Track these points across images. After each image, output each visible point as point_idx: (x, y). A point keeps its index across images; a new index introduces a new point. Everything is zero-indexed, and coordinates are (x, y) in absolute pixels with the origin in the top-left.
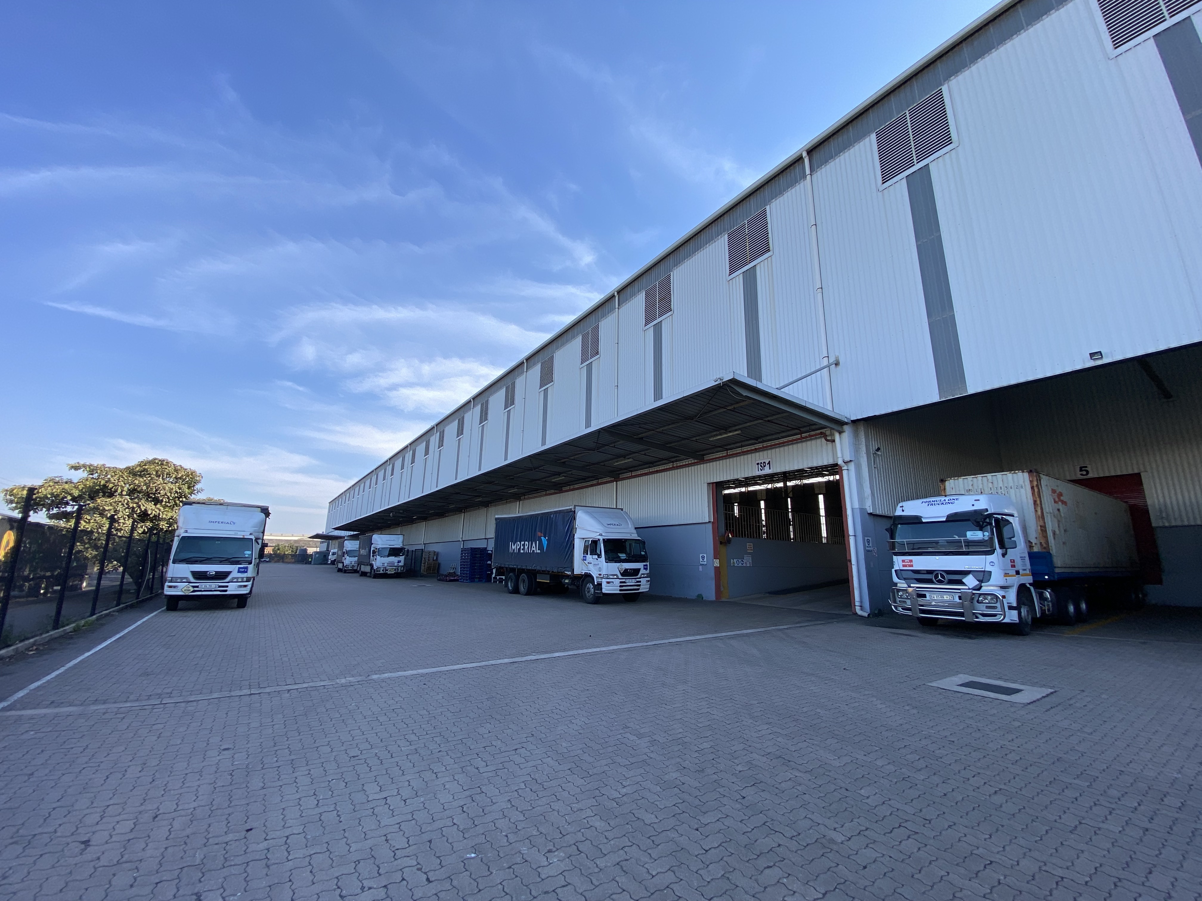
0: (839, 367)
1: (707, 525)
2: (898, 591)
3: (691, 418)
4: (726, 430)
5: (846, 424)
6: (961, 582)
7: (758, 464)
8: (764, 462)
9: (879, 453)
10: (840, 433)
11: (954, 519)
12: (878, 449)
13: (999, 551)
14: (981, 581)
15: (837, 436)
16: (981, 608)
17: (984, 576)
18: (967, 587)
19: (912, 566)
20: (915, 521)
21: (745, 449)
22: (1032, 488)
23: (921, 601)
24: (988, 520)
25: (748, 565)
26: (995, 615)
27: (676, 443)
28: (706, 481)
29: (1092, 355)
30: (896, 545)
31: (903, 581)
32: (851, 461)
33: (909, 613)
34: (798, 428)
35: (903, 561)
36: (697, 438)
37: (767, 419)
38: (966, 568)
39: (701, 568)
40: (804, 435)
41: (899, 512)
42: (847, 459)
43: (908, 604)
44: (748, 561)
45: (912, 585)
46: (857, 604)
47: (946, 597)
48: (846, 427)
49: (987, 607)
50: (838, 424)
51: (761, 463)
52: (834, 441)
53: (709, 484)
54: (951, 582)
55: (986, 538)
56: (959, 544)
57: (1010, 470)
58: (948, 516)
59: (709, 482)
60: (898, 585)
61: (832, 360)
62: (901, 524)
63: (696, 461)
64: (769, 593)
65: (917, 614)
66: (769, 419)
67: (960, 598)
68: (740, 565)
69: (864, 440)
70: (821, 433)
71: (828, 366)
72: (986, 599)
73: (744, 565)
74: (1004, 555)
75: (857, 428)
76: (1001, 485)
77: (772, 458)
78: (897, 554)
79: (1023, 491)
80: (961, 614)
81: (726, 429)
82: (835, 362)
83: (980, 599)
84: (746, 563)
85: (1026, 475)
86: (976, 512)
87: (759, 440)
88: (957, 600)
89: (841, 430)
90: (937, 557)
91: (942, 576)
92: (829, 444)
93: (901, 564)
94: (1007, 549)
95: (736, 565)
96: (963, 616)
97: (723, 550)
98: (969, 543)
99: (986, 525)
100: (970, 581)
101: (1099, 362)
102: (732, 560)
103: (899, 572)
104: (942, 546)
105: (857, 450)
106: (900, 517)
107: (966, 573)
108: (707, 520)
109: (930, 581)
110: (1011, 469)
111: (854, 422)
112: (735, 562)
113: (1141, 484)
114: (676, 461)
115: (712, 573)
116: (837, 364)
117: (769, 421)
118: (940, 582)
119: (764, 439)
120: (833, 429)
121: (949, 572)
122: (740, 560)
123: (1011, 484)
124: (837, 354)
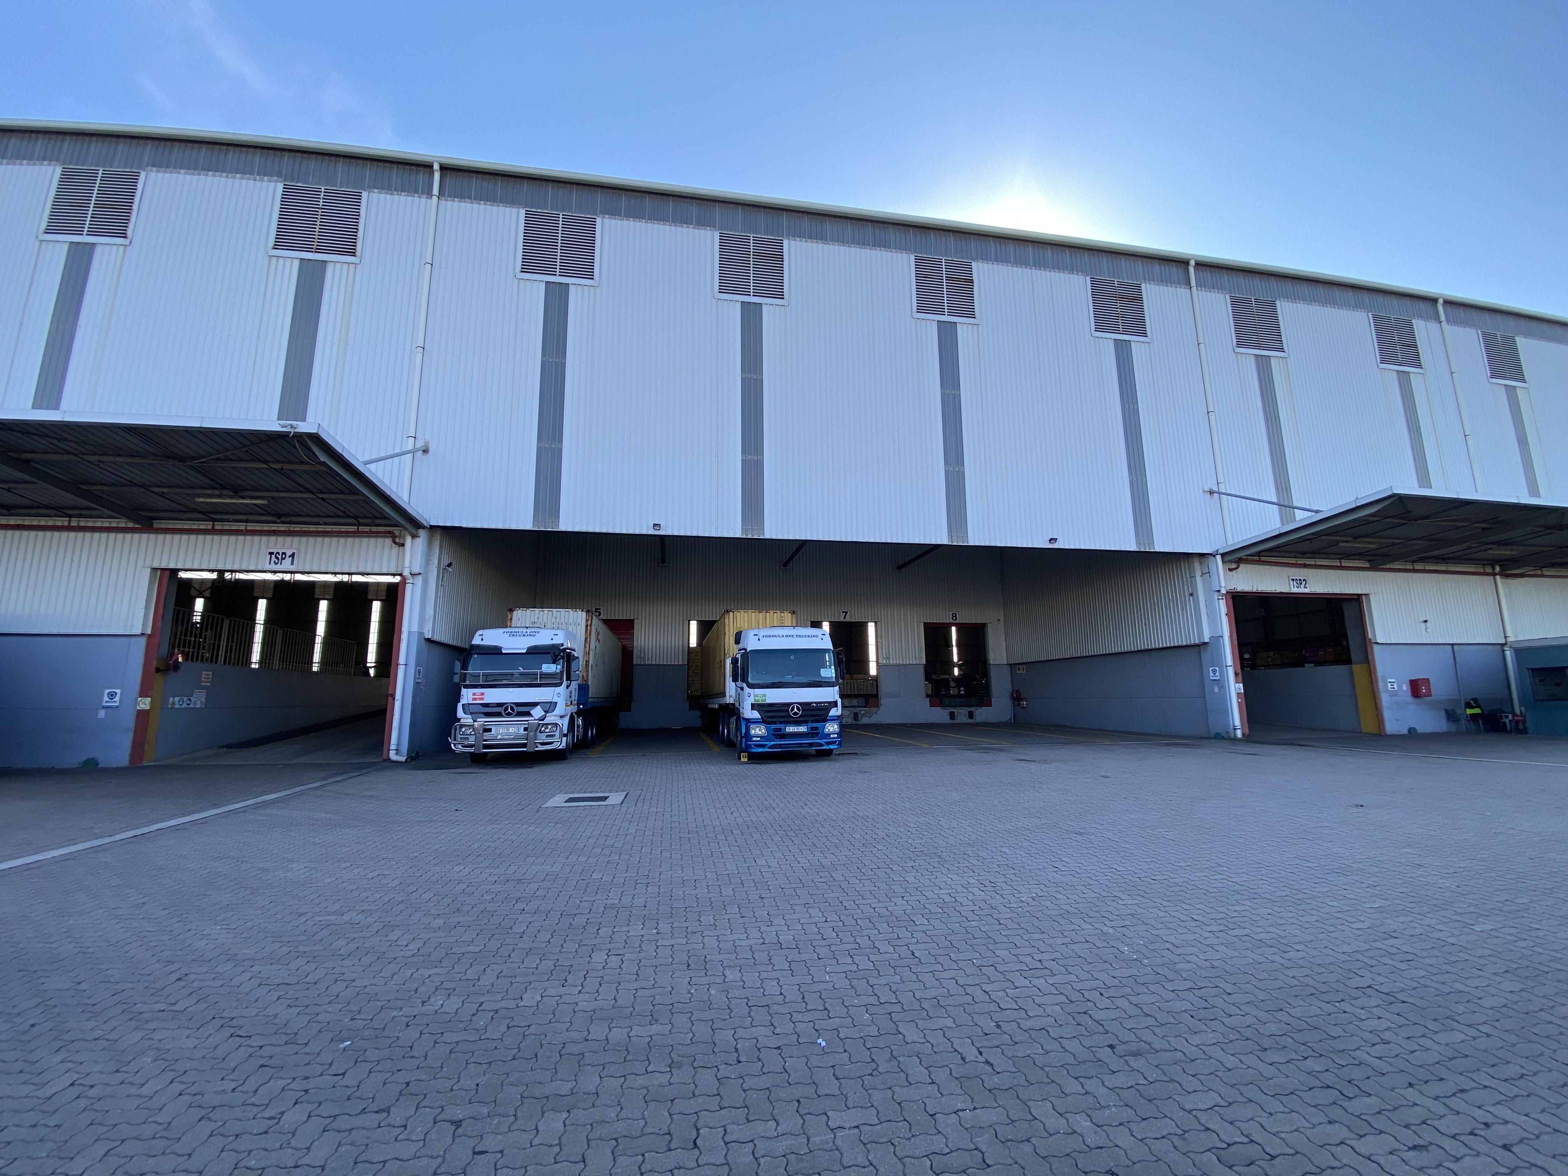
0: (425, 457)
1: (133, 640)
2: (462, 726)
3: (182, 459)
4: (236, 493)
5: (424, 527)
6: (528, 714)
7: (271, 554)
8: (284, 553)
9: (450, 569)
10: (414, 536)
11: (534, 651)
12: (450, 565)
13: (565, 683)
14: (546, 712)
15: (409, 540)
16: (542, 738)
17: (550, 707)
18: (533, 719)
19: (482, 699)
20: (495, 651)
21: (251, 527)
22: (587, 626)
23: (487, 735)
24: (562, 654)
25: (198, 706)
26: (551, 743)
27: (105, 488)
28: (148, 563)
29: (655, 525)
30: (468, 675)
31: (470, 716)
32: (420, 574)
33: (472, 750)
34: (355, 518)
35: (474, 694)
36: (165, 490)
37: (321, 496)
38: (536, 700)
39: (102, 714)
40: (361, 528)
41: (476, 641)
42: (417, 571)
43: (472, 740)
44: (199, 699)
45: (478, 720)
46: (393, 747)
47: (512, 730)
48: (422, 533)
49: (547, 736)
50: (415, 525)
51: (278, 553)
52: (403, 545)
53: (154, 570)
54: (520, 714)
55: (558, 671)
56: (534, 676)
57: (571, 608)
58: (529, 649)
59: (156, 565)
60: (462, 721)
61: (420, 444)
62: (478, 654)
63: (131, 525)
64: (229, 746)
65: (480, 750)
66: (324, 496)
67: (525, 729)
68: (184, 706)
69: (437, 551)
70: (389, 532)
71: (413, 452)
72: (547, 728)
73: (191, 706)
74: (568, 687)
75: (432, 536)
76: (562, 620)
77: (299, 549)
78: (466, 687)
79: (579, 628)
80: (524, 745)
81: (237, 491)
82: (424, 448)
83: (543, 729)
84: (195, 703)
85: (584, 614)
86: (553, 645)
87: (283, 519)
88: (522, 731)
89: (415, 533)
90: (511, 690)
91: (512, 709)
92: (395, 549)
93: (471, 696)
94: (571, 681)
95: (177, 706)
96: (525, 747)
97: (159, 681)
98: (544, 676)
99: (560, 659)
100: (537, 712)
101: (657, 533)
102: (171, 699)
103: (466, 707)
104: (517, 678)
105: (428, 562)
106: (478, 646)
107: (534, 705)
108: (138, 631)
109: (499, 714)
110: (574, 607)
111: (432, 527)
112: (175, 701)
113: (633, 628)
114: (80, 516)
115: (130, 721)
116: (425, 451)
117: (323, 499)
118: (509, 714)
119: (294, 519)
120: (406, 529)
121: (519, 705)
122: (186, 699)
123: (571, 621)
124: (428, 439)
